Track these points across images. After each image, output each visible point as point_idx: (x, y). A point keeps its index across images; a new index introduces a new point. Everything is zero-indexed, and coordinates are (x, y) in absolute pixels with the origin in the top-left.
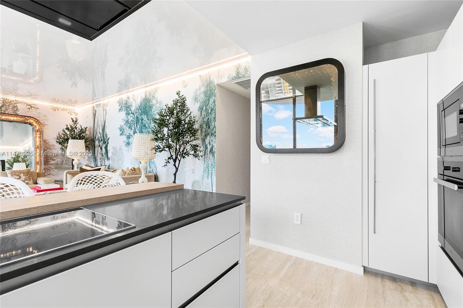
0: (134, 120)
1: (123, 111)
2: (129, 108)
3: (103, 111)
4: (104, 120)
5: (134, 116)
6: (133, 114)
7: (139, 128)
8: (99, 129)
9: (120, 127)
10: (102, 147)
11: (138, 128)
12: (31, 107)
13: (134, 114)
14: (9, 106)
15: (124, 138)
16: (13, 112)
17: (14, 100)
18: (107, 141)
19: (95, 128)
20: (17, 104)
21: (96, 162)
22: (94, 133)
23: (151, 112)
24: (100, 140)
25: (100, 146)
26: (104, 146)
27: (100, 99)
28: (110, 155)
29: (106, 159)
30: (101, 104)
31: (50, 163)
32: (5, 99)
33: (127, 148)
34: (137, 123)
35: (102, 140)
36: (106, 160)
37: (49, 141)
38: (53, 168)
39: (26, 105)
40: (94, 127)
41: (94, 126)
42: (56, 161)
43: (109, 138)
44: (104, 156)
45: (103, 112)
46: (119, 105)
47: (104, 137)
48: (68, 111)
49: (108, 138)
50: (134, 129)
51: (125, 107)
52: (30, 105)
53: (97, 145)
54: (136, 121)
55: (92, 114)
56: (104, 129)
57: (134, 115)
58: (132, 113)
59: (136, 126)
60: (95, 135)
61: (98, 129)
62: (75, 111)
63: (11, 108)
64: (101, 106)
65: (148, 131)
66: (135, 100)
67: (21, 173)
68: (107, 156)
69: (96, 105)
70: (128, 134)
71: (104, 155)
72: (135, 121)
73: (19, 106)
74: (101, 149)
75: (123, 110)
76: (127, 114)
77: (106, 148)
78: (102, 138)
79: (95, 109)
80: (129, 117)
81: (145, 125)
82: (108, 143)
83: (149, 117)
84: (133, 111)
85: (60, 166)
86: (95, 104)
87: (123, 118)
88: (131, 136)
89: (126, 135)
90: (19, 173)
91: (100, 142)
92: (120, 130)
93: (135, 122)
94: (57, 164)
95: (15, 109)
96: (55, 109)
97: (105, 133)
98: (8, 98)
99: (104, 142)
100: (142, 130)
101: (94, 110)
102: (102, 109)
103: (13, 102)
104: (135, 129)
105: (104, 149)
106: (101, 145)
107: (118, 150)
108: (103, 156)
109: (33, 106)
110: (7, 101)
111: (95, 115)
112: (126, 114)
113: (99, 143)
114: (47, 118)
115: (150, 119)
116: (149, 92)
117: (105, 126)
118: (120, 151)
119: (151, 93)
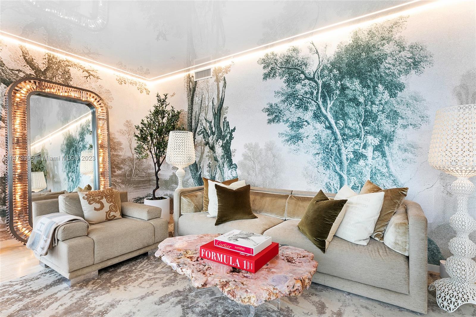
0: (315, 92)
1: (278, 78)
2: (299, 70)
3: (217, 81)
4: (218, 97)
5: (313, 84)
6: (312, 79)
7: (333, 105)
8: (206, 115)
9: (268, 107)
10: (215, 145)
11: (329, 106)
12: (89, 74)
13: (316, 79)
14: (57, 70)
15: (283, 127)
16: (63, 81)
17: (65, 60)
18: (229, 135)
19: (194, 113)
20: (69, 68)
21: (197, 171)
22: (191, 122)
23: (375, 71)
24: (208, 133)
25: (207, 143)
26: (221, 144)
27: (210, 60)
28: (235, 160)
29: (226, 166)
30: (212, 71)
31: (115, 174)
32: (52, 56)
33: (293, 147)
34: (324, 97)
35: (213, 133)
36: (226, 168)
37: (113, 136)
38: (119, 183)
39: (81, 71)
40: (192, 112)
41: (192, 109)
42: (123, 170)
43: (235, 129)
44: (221, 161)
45: (216, 83)
46: (264, 67)
47: (218, 128)
48: (137, 86)
49: (231, 128)
50: (314, 108)
51: (284, 69)
52: (87, 72)
53: (199, 142)
54: (323, 92)
55: (186, 89)
56: (220, 113)
57: (316, 82)
58: (306, 78)
59: (320, 103)
60: (193, 124)
61: (203, 114)
62: (146, 87)
63: (60, 73)
64: (212, 74)
65: (366, 111)
66: (317, 52)
67: (102, 198)
68: (230, 161)
69: (197, 73)
70: (295, 120)
71: (219, 159)
72: (317, 93)
73: (73, 71)
74: (212, 148)
75: (277, 75)
76: (293, 80)
77: (226, 148)
78: (214, 129)
79: (195, 80)
80: (298, 86)
81: (354, 100)
82: (231, 138)
83: (369, 82)
84: (312, 73)
85: (128, 178)
86: (192, 73)
87: (278, 89)
88: (305, 123)
89: (287, 121)
90: (100, 197)
91: (209, 137)
92: (267, 113)
93: (320, 94)
94: (124, 175)
95: (67, 76)
96: (121, 82)
97: (222, 120)
98: (56, 55)
99: (221, 136)
100: (341, 110)
101: (190, 81)
102: (215, 78)
103: (64, 64)
104: (319, 108)
105: (219, 151)
106: (211, 142)
107: (261, 150)
108: (216, 160)
109: (91, 73)
110: (54, 60)
111: (194, 90)
112: (288, 81)
113: (204, 138)
114: (110, 96)
115: (373, 86)
116: (370, 31)
117: (221, 108)
118: (270, 152)
119: (376, 31)
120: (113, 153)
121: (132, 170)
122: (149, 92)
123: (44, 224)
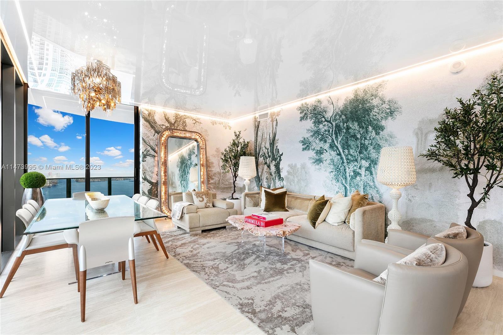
0: (331, 130)
1: (309, 120)
2: (322, 115)
3: (272, 121)
4: (273, 132)
5: (330, 125)
6: (329, 122)
7: (342, 140)
8: (265, 144)
9: (302, 139)
10: (271, 165)
11: (339, 140)
12: (196, 121)
13: (332, 122)
14: (180, 122)
15: (311, 153)
16: (183, 128)
17: (184, 115)
18: (279, 158)
19: (258, 143)
20: (186, 119)
21: (260, 182)
22: (256, 149)
23: (367, 117)
24: (266, 156)
25: (266, 163)
26: (274, 164)
27: (268, 108)
28: (283, 175)
29: (277, 179)
30: (269, 114)
31: (210, 182)
32: (177, 114)
33: (317, 167)
34: (336, 134)
35: (269, 157)
36: (277, 180)
37: (209, 159)
38: (212, 188)
39: (192, 120)
40: (257, 142)
41: (257, 140)
42: (214, 180)
43: (282, 154)
44: (274, 175)
45: (271, 123)
46: (301, 113)
47: (273, 153)
48: (223, 125)
49: (280, 153)
50: (330, 141)
51: (312, 114)
52: (195, 120)
53: (261, 162)
54: (335, 130)
55: (253, 127)
56: (274, 143)
57: (331, 123)
58: (326, 121)
59: (334, 138)
60: (257, 150)
61: (263, 143)
62: (229, 125)
63: (181, 123)
64: (269, 116)
65: (361, 144)
66: (333, 103)
67: (203, 195)
68: (280, 175)
69: (260, 116)
70: (319, 149)
71: (273, 174)
72: (332, 131)
73: (188, 121)
74: (269, 167)
75: (308, 118)
76: (318, 122)
77: (277, 166)
78: (270, 154)
79: (259, 120)
80: (321, 126)
81: (354, 136)
82: (280, 160)
83: (363, 124)
84: (330, 118)
85: (217, 185)
86: (257, 115)
87: (309, 128)
88: (325, 151)
89: (314, 149)
90: (202, 195)
91: (267, 159)
92: (302, 144)
93: (334, 132)
94: (215, 183)
95: (184, 125)
96: (214, 123)
97: (275, 148)
98: (179, 113)
99: (274, 159)
100: (347, 143)
101: (256, 121)
102: (271, 119)
103: (183, 117)
104: (333, 141)
105: (273, 168)
106: (268, 162)
107: (298, 168)
108: (271, 175)
109: (197, 120)
110: (178, 116)
111: (258, 127)
112: (315, 122)
113: (264, 159)
114: (207, 133)
115: (366, 127)
116: (365, 90)
117: (274, 140)
118: (303, 170)
119: (368, 90)
120: (209, 169)
121: (220, 180)
122: (231, 128)
123: (178, 206)
